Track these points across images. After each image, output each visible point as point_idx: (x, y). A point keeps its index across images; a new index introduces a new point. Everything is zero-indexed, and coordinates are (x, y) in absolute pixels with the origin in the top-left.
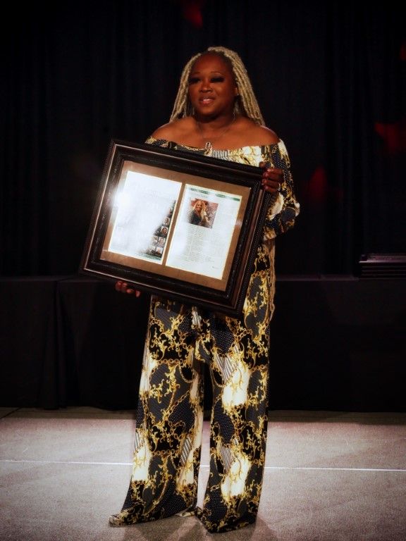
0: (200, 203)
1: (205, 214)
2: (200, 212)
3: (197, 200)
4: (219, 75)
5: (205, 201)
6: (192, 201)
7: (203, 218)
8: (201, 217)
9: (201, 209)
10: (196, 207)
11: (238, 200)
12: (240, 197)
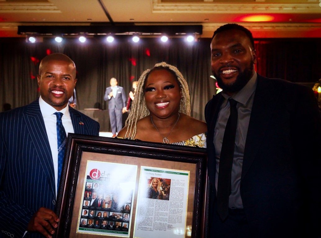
0: (155, 180)
1: (161, 189)
2: (156, 187)
3: (153, 178)
4: (169, 84)
5: (159, 179)
6: (148, 180)
7: (159, 192)
8: (158, 192)
9: (157, 185)
10: (153, 184)
11: (187, 174)
12: (188, 172)
